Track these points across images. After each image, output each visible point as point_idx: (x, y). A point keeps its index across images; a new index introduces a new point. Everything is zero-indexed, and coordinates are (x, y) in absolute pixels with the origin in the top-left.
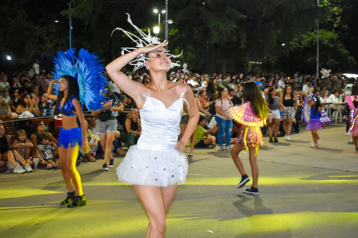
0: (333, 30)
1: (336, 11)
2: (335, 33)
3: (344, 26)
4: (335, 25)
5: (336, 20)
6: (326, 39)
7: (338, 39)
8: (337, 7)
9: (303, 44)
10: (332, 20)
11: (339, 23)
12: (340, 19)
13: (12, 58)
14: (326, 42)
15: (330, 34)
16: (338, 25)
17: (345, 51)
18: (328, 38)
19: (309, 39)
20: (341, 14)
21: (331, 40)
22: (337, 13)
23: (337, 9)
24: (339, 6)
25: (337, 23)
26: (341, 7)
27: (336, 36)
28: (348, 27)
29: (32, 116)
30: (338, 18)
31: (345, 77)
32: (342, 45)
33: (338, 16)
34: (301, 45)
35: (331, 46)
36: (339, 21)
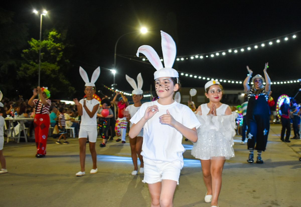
0: (56, 63)
1: (59, 47)
2: (58, 65)
3: (66, 61)
4: (58, 59)
5: (59, 55)
6: (49, 70)
7: (60, 71)
8: (59, 43)
9: (28, 73)
10: (55, 54)
11: (62, 58)
12: (63, 54)
14: (48, 72)
15: (53, 66)
16: (60, 59)
17: (66, 82)
18: (51, 69)
19: (34, 69)
20: (62, 50)
21: (53, 71)
22: (59, 49)
23: (60, 45)
24: (62, 43)
25: (60, 57)
26: (64, 44)
27: (58, 68)
28: (69, 62)
30: (61, 53)
32: (63, 76)
33: (60, 51)
34: (27, 74)
35: (53, 76)
36: (61, 55)
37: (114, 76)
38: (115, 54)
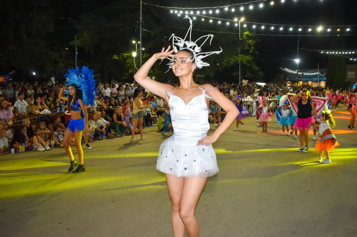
0: (249, 55)
1: (251, 43)
2: (251, 57)
3: (256, 52)
4: (251, 52)
5: (251, 48)
6: (245, 60)
7: (252, 60)
8: (251, 40)
9: (230, 63)
10: (248, 48)
11: (253, 51)
13: (36, 74)
14: (245, 62)
15: (248, 57)
16: (252, 51)
17: (257, 68)
18: (246, 60)
19: (234, 60)
20: (254, 45)
21: (248, 61)
22: (251, 44)
23: (251, 42)
24: (253, 39)
26: (254, 40)
27: (251, 59)
28: (258, 53)
29: (49, 112)
30: (253, 47)
31: (257, 85)
32: (255, 64)
33: (252, 46)
34: (229, 64)
35: (248, 65)
36: (253, 49)
37: (298, 64)
38: (298, 48)
